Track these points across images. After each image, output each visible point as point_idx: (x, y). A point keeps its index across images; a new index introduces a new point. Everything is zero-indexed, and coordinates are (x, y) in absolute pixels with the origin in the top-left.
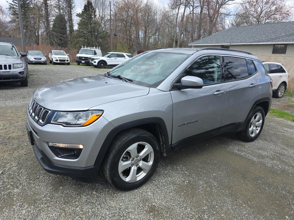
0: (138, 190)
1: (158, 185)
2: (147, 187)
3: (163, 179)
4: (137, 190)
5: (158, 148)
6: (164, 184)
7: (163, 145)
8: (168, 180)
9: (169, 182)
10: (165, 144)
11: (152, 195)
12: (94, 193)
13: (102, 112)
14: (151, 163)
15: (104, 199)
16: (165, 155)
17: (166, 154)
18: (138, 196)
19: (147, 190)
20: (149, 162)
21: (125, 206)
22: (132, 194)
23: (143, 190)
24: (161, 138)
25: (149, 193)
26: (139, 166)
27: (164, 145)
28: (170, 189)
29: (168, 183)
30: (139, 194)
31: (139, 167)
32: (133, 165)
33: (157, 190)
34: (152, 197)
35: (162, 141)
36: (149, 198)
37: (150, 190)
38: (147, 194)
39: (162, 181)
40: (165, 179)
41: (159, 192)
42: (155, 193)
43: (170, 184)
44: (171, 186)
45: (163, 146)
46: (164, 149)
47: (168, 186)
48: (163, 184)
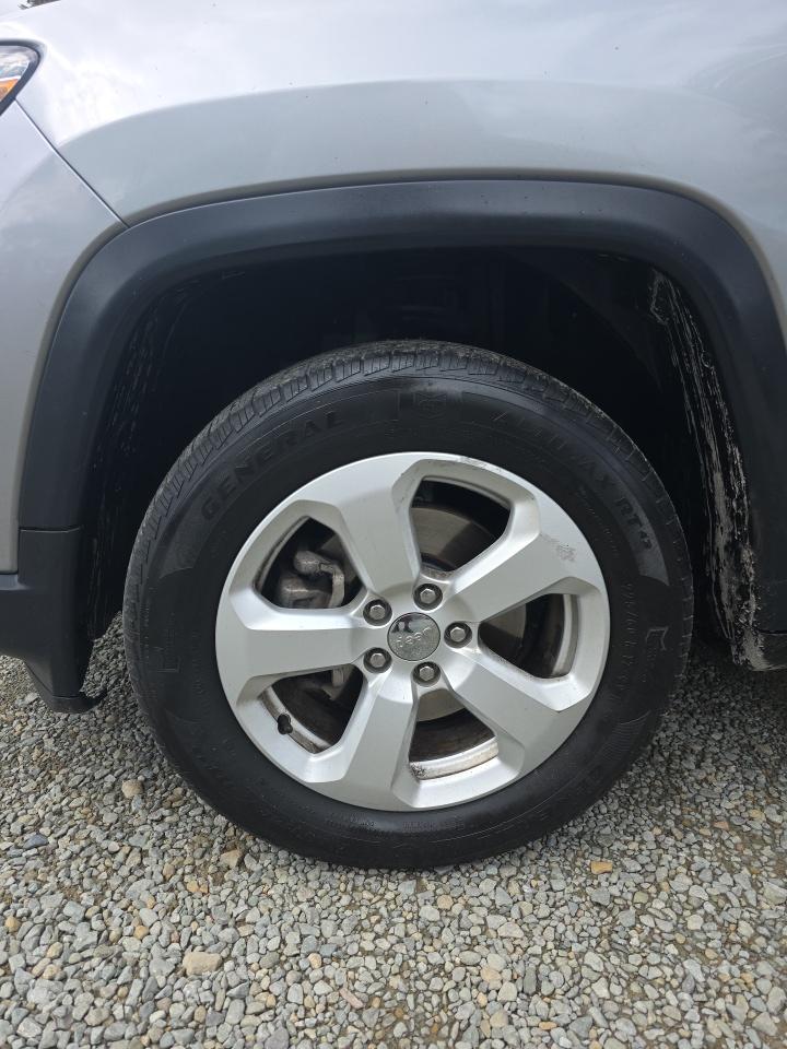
0: (420, 889)
1: (627, 918)
2: (514, 888)
3: (706, 875)
4: (407, 888)
5: (654, 563)
6: (695, 922)
7: (733, 548)
8: (751, 895)
9: (757, 923)
10: (750, 536)
11: (510, 992)
12: (128, 789)
13: (20, 60)
14: (570, 691)
15: (134, 859)
16: (754, 655)
17: (768, 654)
18: (384, 944)
19: (493, 921)
20: (562, 674)
21: (206, 997)
22: (345, 900)
23: (457, 909)
24: (718, 477)
25: (496, 961)
26: (440, 684)
27: (747, 554)
28: (740, 1011)
29: (746, 929)
30: (399, 931)
31: (440, 691)
32: (379, 659)
33: (592, 959)
34: (498, 1021)
35: (731, 511)
36: (462, 1014)
37: (518, 933)
38: (469, 957)
39: (682, 882)
40: (726, 879)
41: (601, 990)
42: (546, 989)
43: (755, 958)
44: (764, 985)
45: (738, 567)
46: (743, 592)
47: (724, 968)
48: (680, 927)
